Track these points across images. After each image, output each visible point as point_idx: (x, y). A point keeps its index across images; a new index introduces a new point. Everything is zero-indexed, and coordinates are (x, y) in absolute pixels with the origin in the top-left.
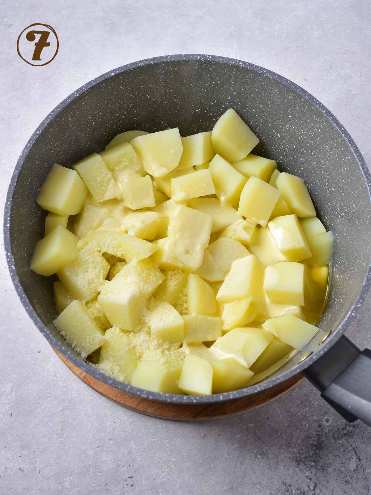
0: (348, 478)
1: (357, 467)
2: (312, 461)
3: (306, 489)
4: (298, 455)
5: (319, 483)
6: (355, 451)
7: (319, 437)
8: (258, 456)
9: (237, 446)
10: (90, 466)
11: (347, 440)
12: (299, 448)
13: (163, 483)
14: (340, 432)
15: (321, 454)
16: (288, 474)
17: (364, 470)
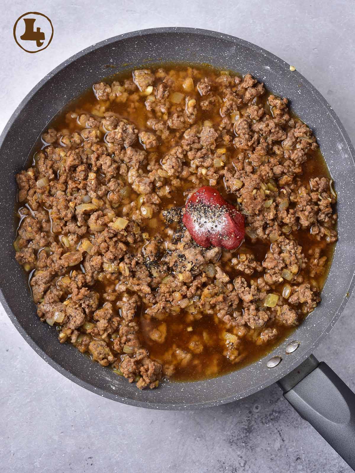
0: (273, 456)
1: (281, 447)
2: (243, 443)
3: (238, 465)
4: (231, 437)
5: (249, 461)
6: (280, 434)
7: (249, 422)
8: (198, 439)
9: (180, 430)
10: (56, 448)
11: (273, 424)
12: (232, 432)
13: (117, 462)
14: (267, 418)
15: (251, 436)
16: (223, 453)
17: (287, 449)
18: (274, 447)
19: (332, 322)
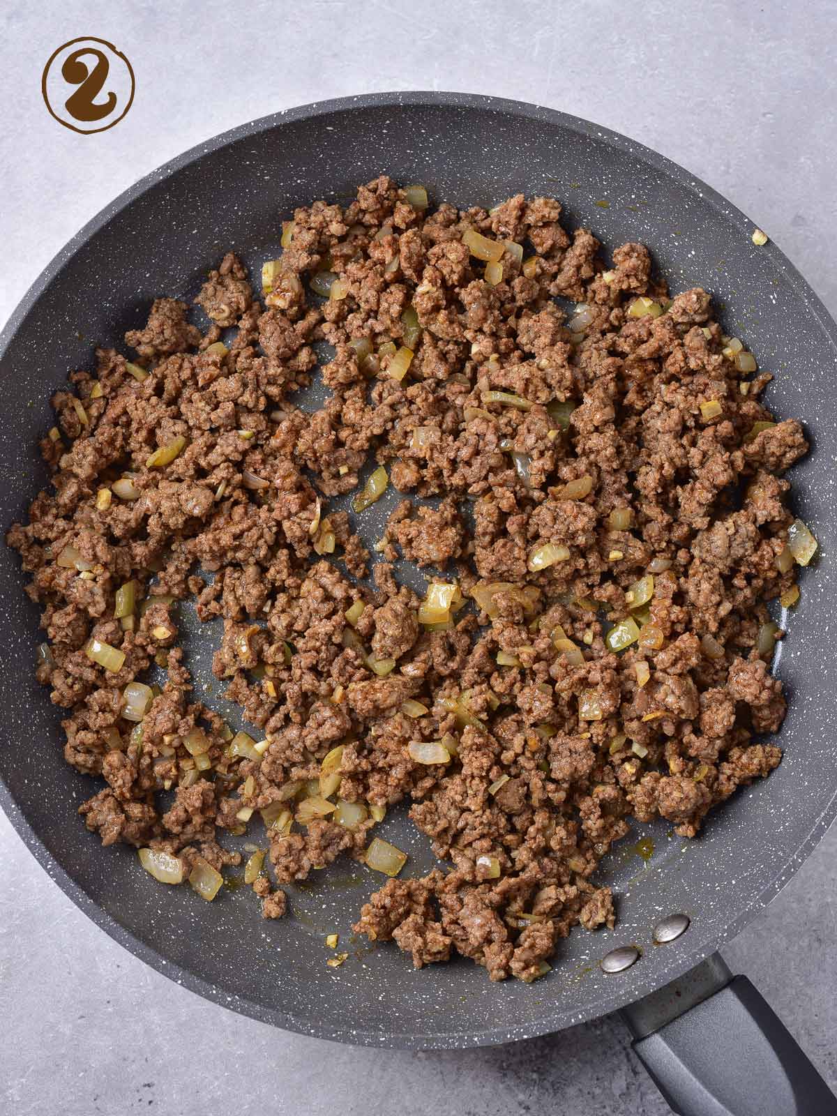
18: (610, 1089)
19: (779, 879)
